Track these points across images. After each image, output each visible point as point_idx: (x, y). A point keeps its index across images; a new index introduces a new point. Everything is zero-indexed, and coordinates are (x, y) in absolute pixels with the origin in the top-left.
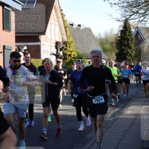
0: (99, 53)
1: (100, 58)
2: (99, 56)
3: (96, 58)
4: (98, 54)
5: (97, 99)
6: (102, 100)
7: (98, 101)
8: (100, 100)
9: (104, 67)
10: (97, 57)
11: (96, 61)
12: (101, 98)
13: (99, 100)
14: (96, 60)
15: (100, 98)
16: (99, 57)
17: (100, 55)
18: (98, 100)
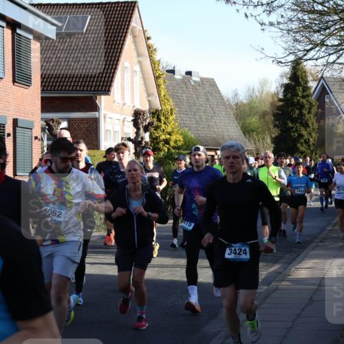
0: (239, 150)
1: (240, 160)
2: (239, 155)
3: (231, 159)
4: (235, 151)
5: (235, 250)
6: (246, 254)
7: (237, 255)
8: (241, 253)
9: (249, 180)
10: (235, 157)
11: (232, 166)
12: (245, 250)
13: (239, 254)
14: (232, 163)
15: (243, 249)
16: (238, 158)
17: (240, 153)
18: (238, 252)
